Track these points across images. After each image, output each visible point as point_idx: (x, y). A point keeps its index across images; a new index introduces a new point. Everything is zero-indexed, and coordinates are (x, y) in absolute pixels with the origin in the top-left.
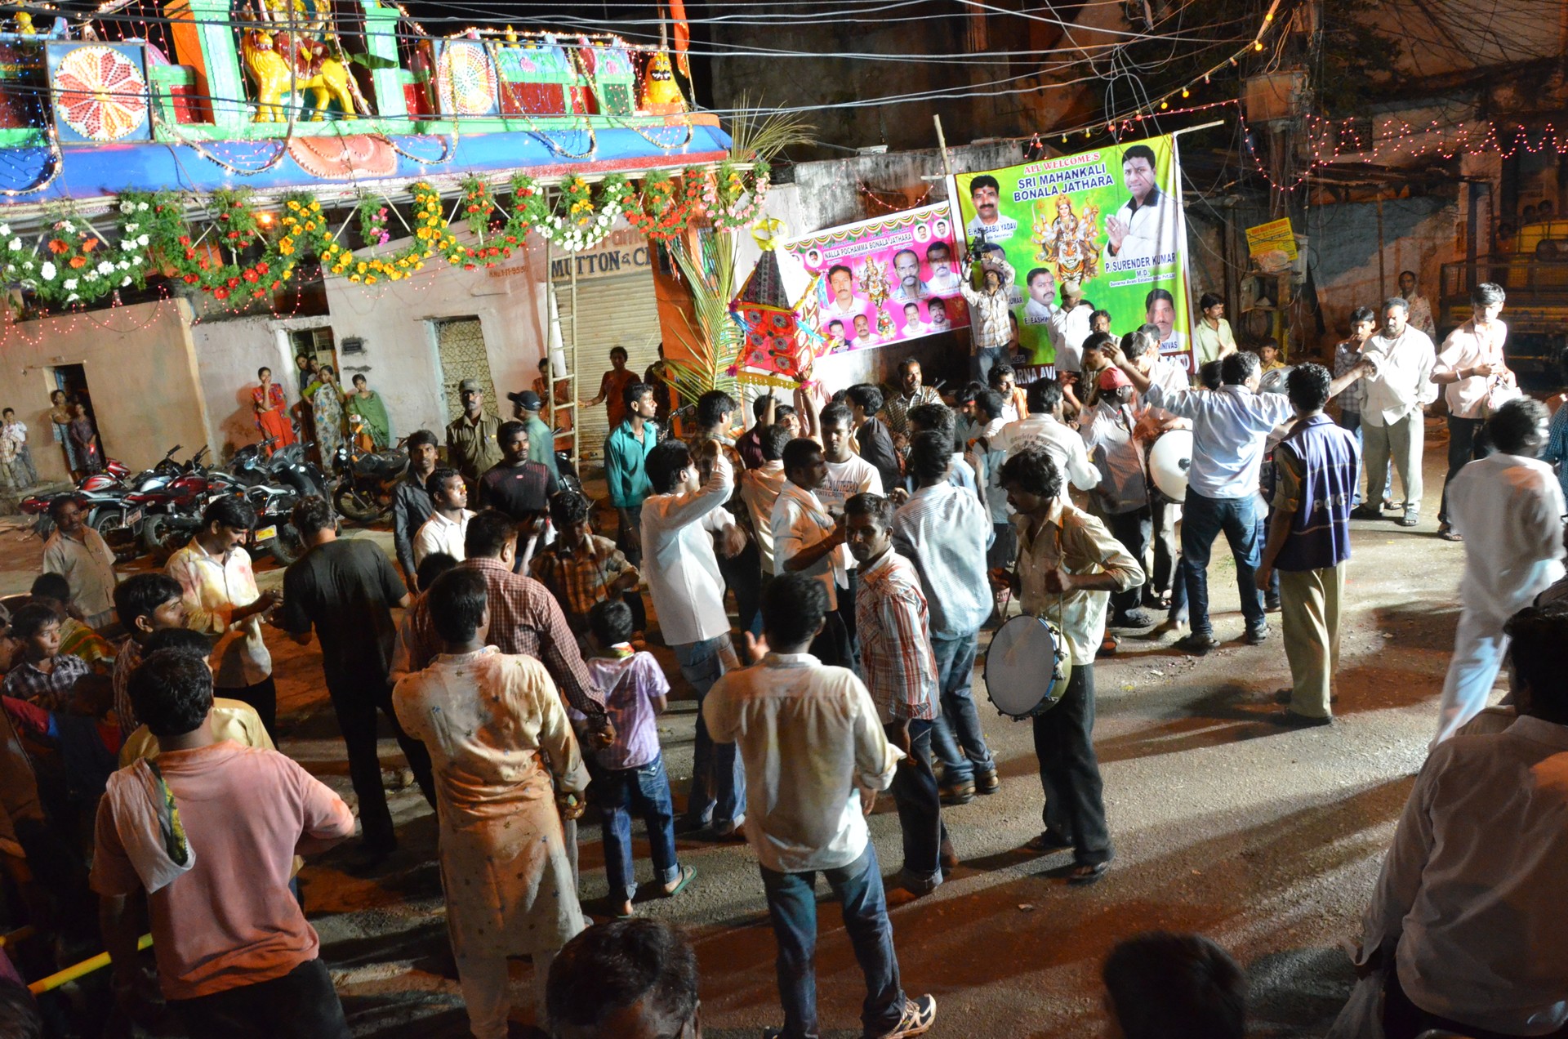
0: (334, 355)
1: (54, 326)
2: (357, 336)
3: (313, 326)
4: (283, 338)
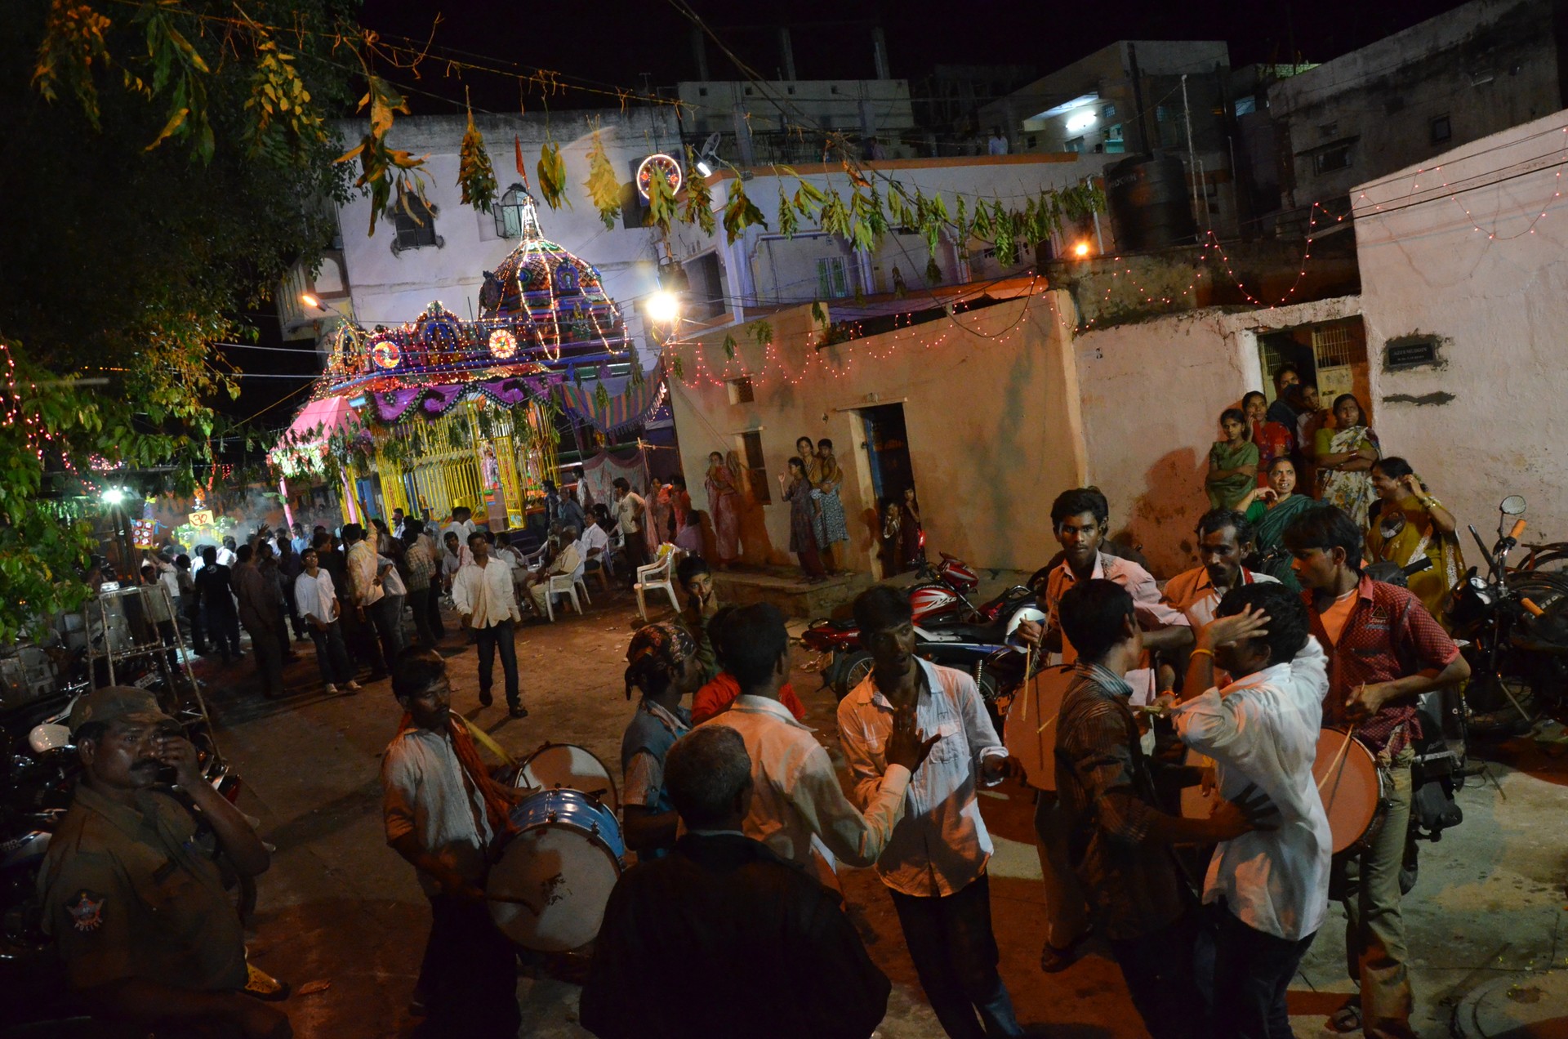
0: (1365, 373)
1: (868, 348)
2: (1424, 332)
3: (1321, 318)
4: (1249, 348)
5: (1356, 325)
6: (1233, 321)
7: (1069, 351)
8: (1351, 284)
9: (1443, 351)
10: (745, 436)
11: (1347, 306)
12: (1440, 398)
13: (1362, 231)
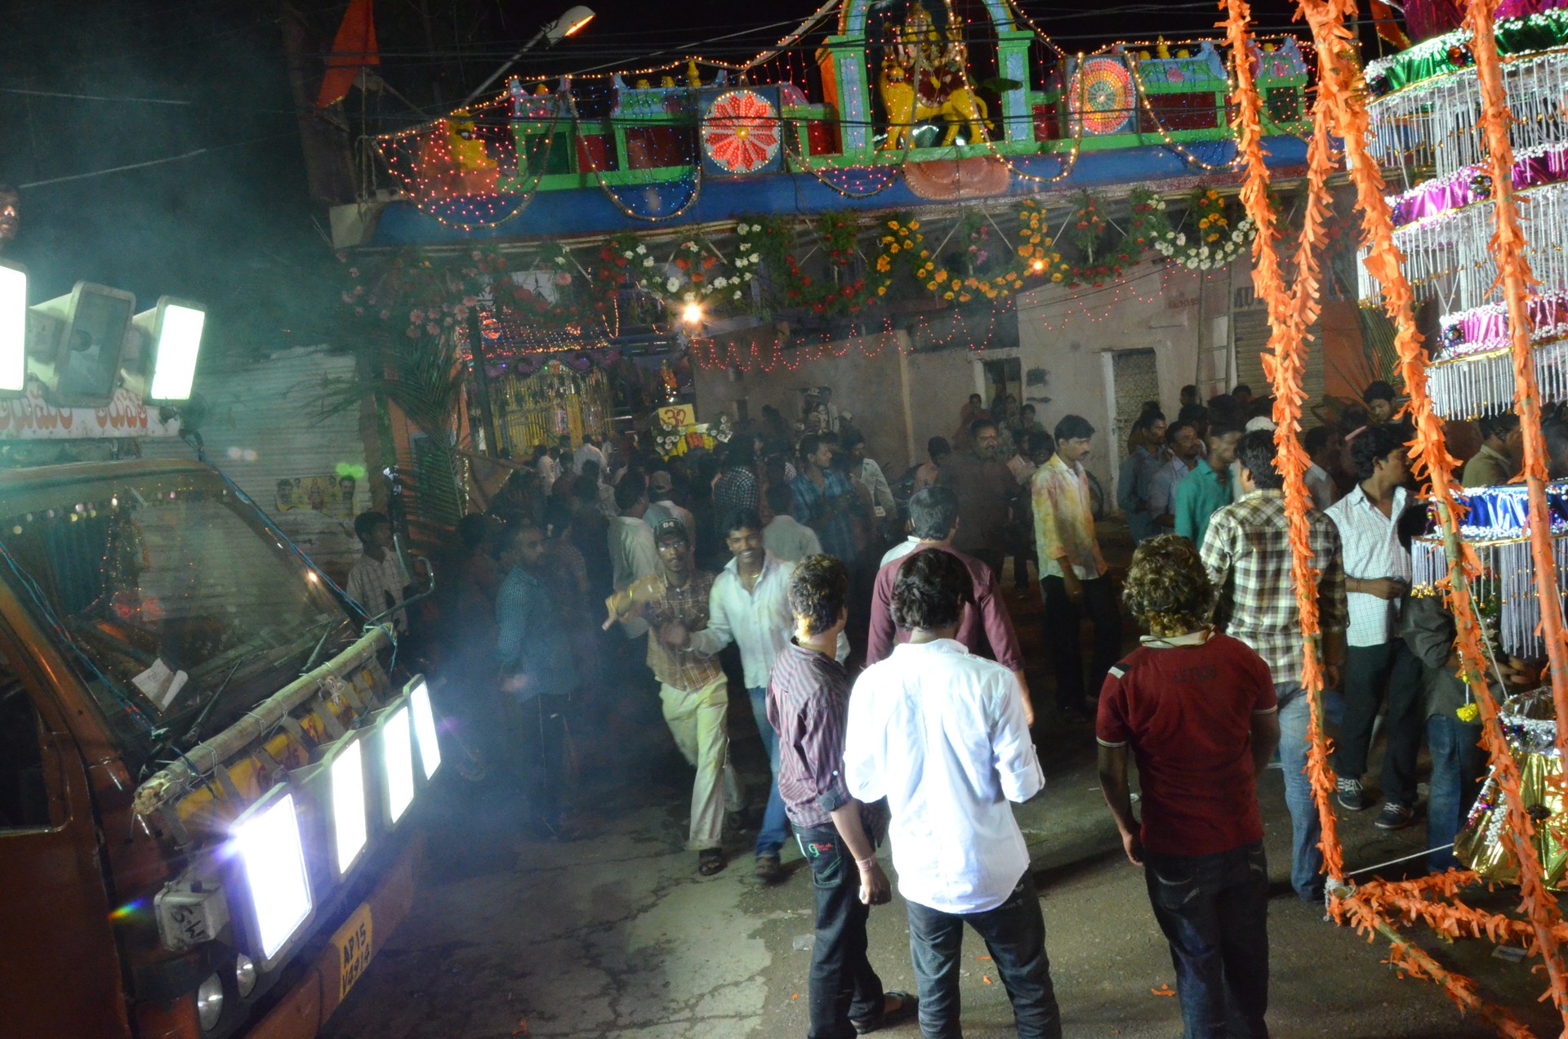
0: (1020, 386)
2: (1041, 367)
3: (1006, 357)
4: (979, 368)
5: (1016, 362)
6: (972, 355)
7: (904, 363)
8: (1015, 343)
9: (1047, 378)
10: (738, 402)
11: (1014, 352)
12: (1046, 400)
13: (1021, 316)
